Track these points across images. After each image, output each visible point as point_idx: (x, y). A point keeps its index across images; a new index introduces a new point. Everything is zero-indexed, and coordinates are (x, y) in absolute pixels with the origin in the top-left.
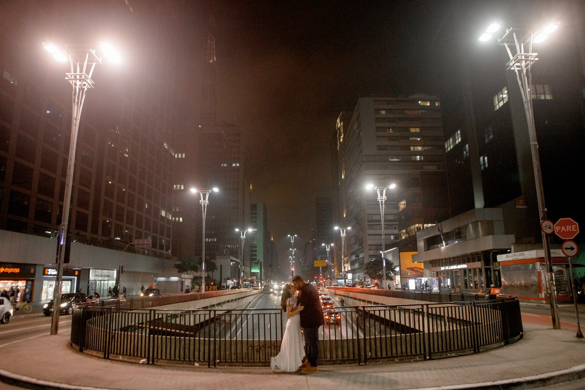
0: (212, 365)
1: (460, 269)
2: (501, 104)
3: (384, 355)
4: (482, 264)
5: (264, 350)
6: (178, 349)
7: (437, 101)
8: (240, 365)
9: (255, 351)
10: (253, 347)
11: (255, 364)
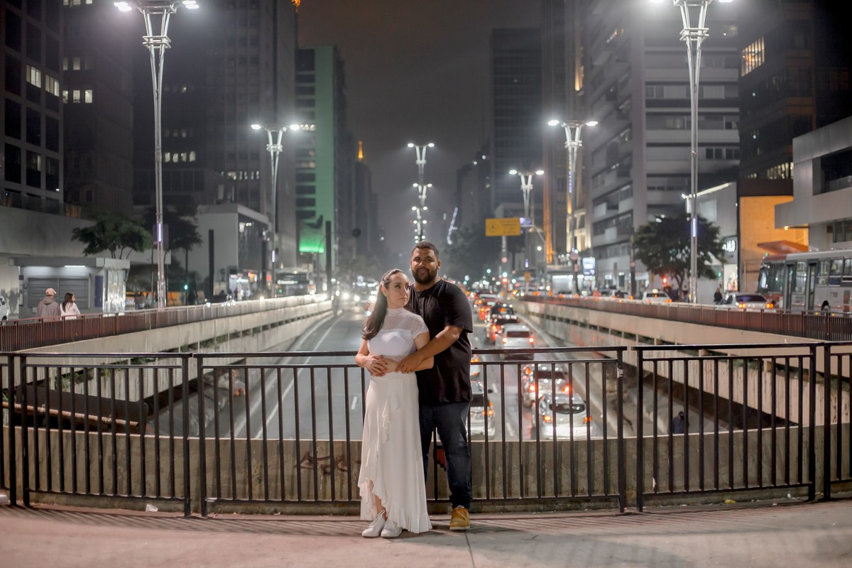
0: (196, 511)
3: (694, 487)
5: (346, 468)
6: (95, 467)
8: (276, 512)
9: (320, 473)
10: (313, 461)
11: (320, 509)
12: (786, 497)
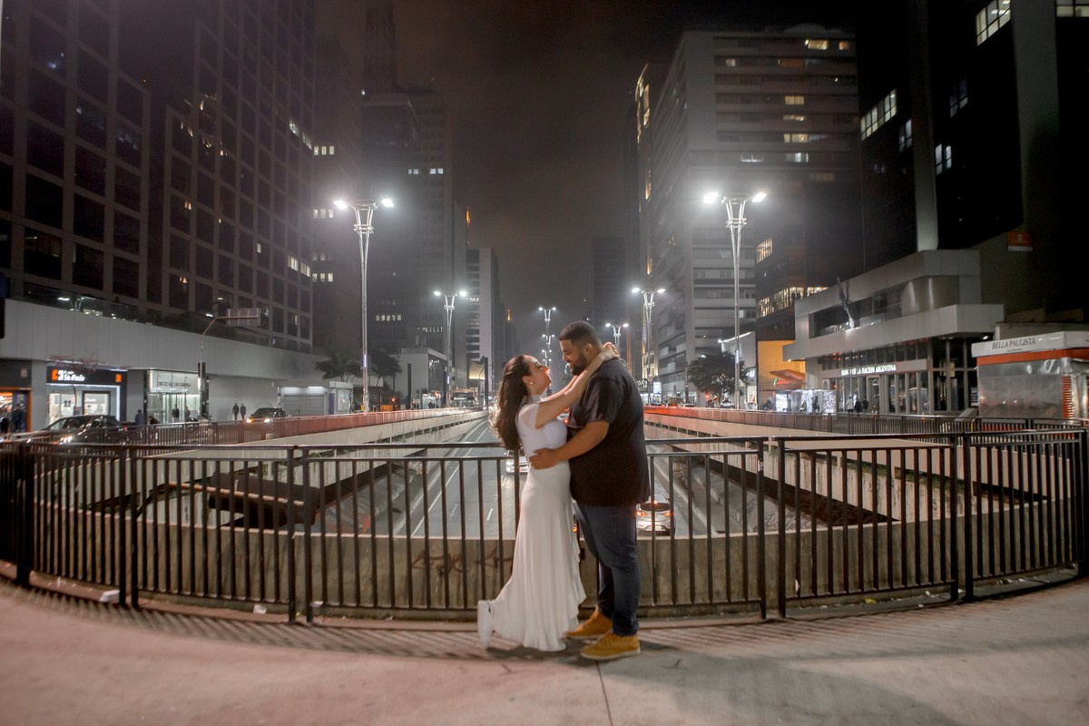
0: (302, 614)
1: (881, 374)
2: (993, 29)
4: (928, 363)
5: (461, 569)
7: (843, 40)
9: (433, 573)
10: (426, 561)
11: (432, 615)
12: (924, 594)
